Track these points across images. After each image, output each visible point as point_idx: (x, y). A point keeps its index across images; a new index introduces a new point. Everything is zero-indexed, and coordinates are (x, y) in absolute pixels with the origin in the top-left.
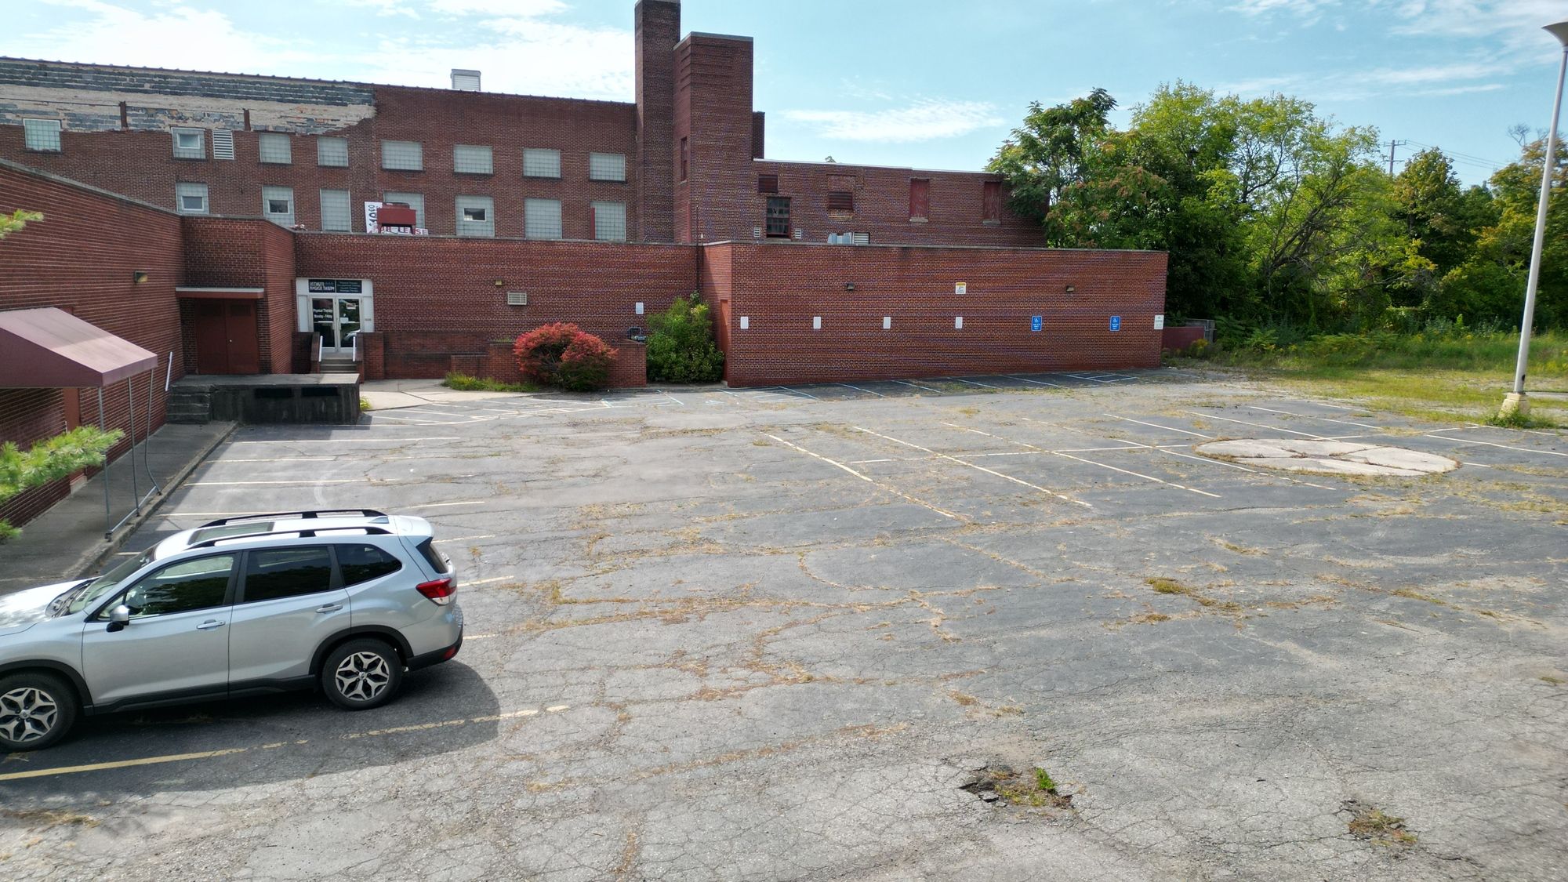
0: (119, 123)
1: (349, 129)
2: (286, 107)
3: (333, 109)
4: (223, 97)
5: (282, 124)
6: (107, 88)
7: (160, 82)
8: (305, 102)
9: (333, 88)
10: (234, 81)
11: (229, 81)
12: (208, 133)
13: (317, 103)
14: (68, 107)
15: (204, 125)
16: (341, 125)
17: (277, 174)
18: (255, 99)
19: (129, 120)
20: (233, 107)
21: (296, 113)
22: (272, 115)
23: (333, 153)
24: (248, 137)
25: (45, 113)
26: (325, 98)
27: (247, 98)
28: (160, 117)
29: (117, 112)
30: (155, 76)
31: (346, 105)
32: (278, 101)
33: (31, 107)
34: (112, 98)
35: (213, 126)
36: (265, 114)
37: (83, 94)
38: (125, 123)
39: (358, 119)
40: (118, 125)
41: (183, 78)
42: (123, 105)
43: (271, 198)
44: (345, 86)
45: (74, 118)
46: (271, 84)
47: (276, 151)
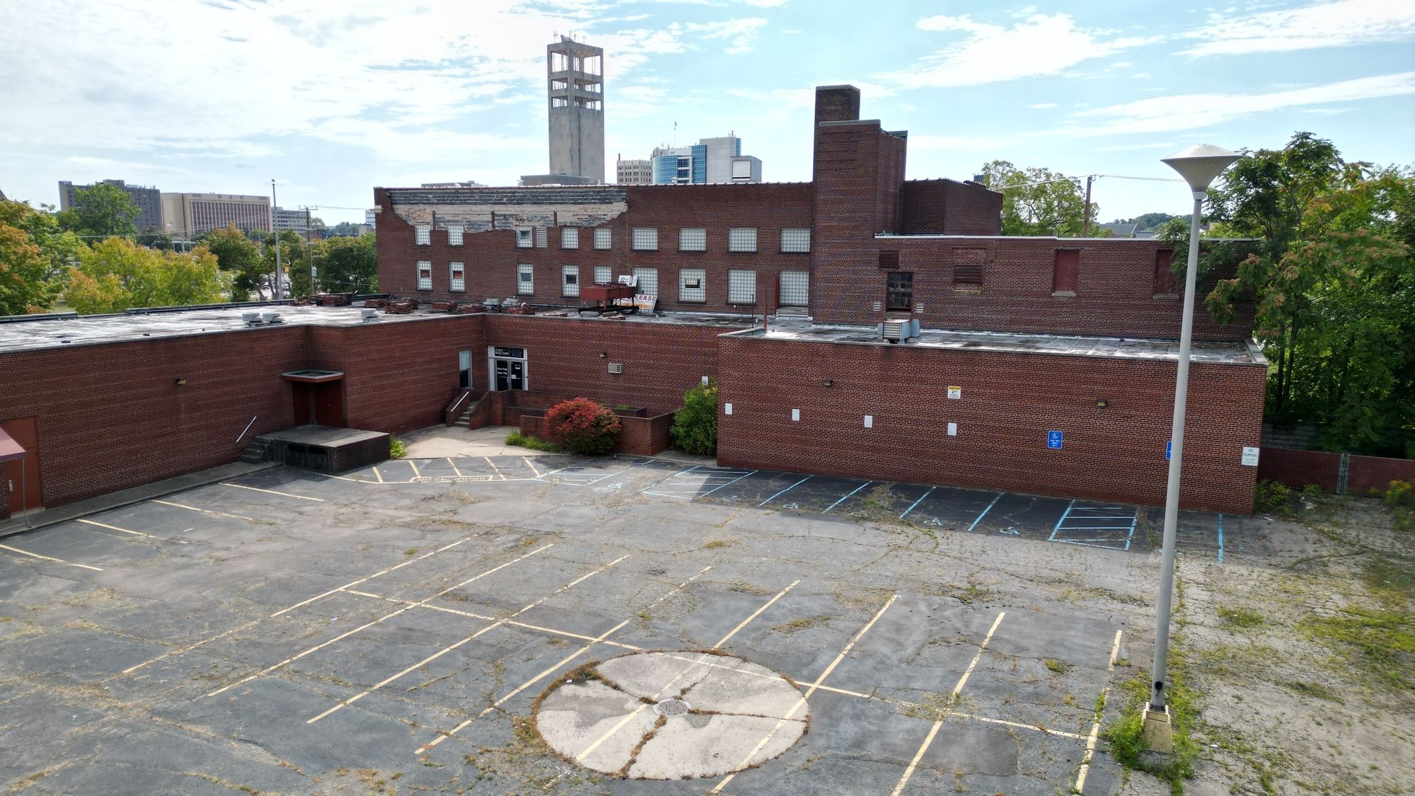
0: (491, 225)
1: (613, 221)
2: (577, 208)
3: (604, 206)
4: (543, 203)
5: (574, 219)
6: (485, 202)
7: (511, 196)
8: (588, 203)
9: (604, 191)
10: (549, 192)
11: (546, 192)
12: (534, 229)
13: (595, 203)
14: (466, 216)
15: (532, 224)
16: (608, 218)
17: (571, 256)
18: (561, 203)
19: (496, 223)
20: (547, 210)
21: (582, 212)
22: (569, 214)
23: (603, 240)
24: (556, 231)
25: (457, 221)
26: (599, 199)
27: (556, 203)
28: (511, 220)
29: (489, 218)
30: (509, 193)
31: (612, 203)
32: (573, 203)
33: (451, 218)
34: (487, 209)
35: (537, 224)
36: (567, 213)
37: (475, 208)
38: (494, 226)
39: (619, 213)
40: (490, 228)
41: (523, 192)
42: (493, 213)
43: (567, 273)
44: (612, 189)
45: (471, 224)
46: (569, 192)
47: (571, 240)
